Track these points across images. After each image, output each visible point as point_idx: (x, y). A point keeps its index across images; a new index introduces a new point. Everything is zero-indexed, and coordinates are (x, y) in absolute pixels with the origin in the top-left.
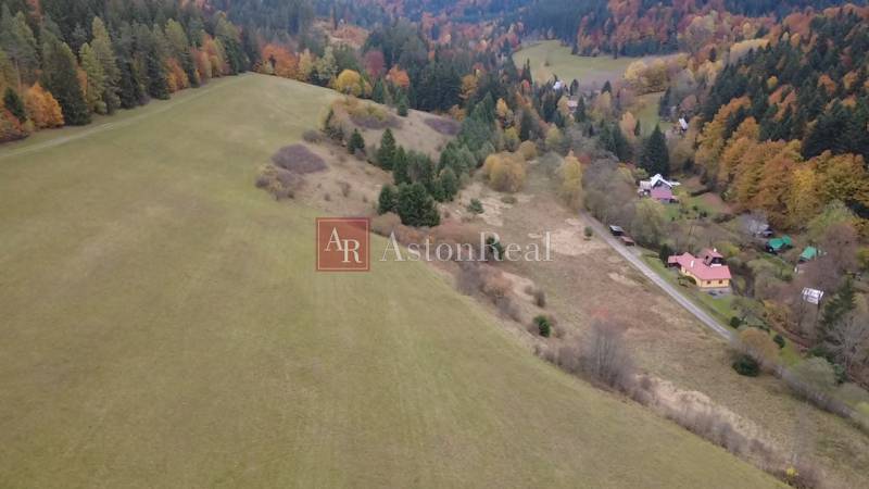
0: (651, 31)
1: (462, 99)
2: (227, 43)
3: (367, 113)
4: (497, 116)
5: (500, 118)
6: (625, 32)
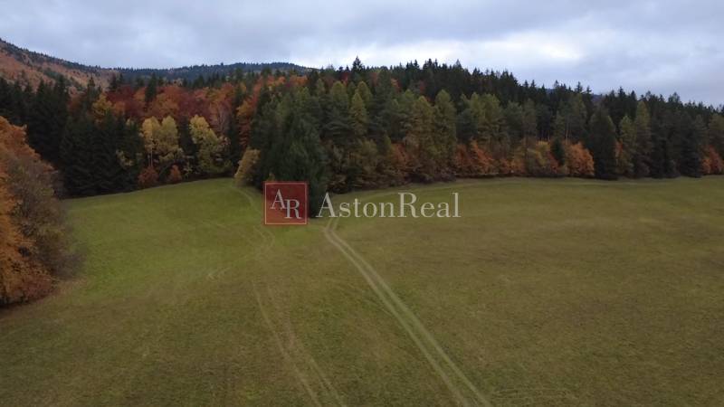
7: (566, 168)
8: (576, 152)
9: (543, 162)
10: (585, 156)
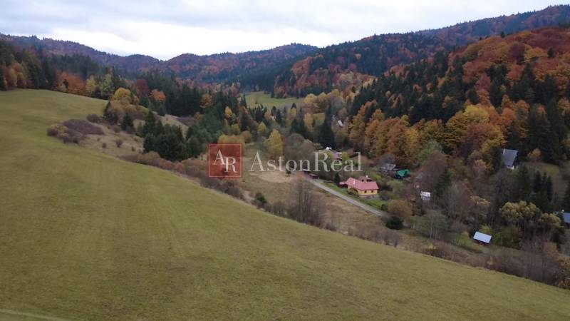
0: (317, 82)
1: (202, 109)
2: (32, 66)
3: (136, 110)
4: (225, 117)
5: (228, 119)
6: (301, 83)
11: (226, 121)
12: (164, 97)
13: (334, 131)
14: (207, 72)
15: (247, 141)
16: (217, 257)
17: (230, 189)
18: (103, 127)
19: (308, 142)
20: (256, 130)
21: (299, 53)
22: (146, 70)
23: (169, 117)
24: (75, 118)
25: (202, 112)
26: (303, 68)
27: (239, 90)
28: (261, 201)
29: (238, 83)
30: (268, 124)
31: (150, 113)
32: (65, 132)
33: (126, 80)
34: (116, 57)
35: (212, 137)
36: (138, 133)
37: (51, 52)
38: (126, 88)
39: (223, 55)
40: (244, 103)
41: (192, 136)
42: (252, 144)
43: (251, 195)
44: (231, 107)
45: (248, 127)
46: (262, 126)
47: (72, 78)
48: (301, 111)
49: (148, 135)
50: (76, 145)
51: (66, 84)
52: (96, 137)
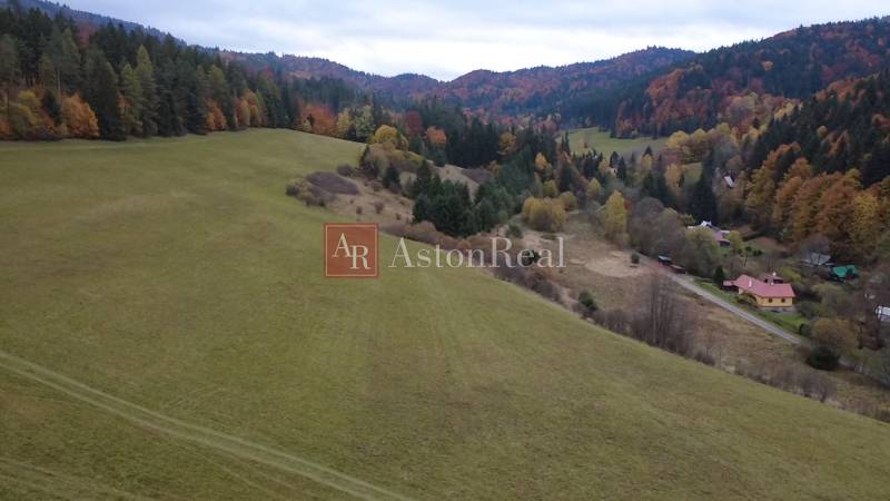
0: (690, 111)
1: (499, 155)
2: (269, 96)
3: (403, 158)
4: (535, 170)
5: (539, 172)
6: (664, 113)
7: (66, 128)
8: (74, 107)
9: (33, 119)
10: (86, 111)
11: (537, 176)
12: (445, 138)
13: (718, 194)
14: (509, 98)
15: (569, 208)
16: (517, 392)
17: (540, 284)
18: (358, 183)
19: (670, 212)
20: (584, 191)
21: (660, 62)
22: (418, 97)
23: (451, 168)
24: (322, 170)
25: (500, 160)
26: (666, 88)
27: (558, 124)
28: (588, 307)
29: (558, 115)
30: (603, 180)
31: (424, 162)
32: (310, 190)
33: (392, 114)
34: (378, 78)
35: (514, 200)
36: (406, 193)
37: (291, 74)
38: (390, 125)
39: (535, 70)
40: (565, 146)
41: (484, 199)
42: (576, 212)
43: (572, 295)
44: (544, 154)
45: (570, 186)
46: (594, 183)
47: (319, 111)
48: (660, 159)
49: (420, 196)
50: (322, 209)
51: (311, 119)
52: (348, 198)
